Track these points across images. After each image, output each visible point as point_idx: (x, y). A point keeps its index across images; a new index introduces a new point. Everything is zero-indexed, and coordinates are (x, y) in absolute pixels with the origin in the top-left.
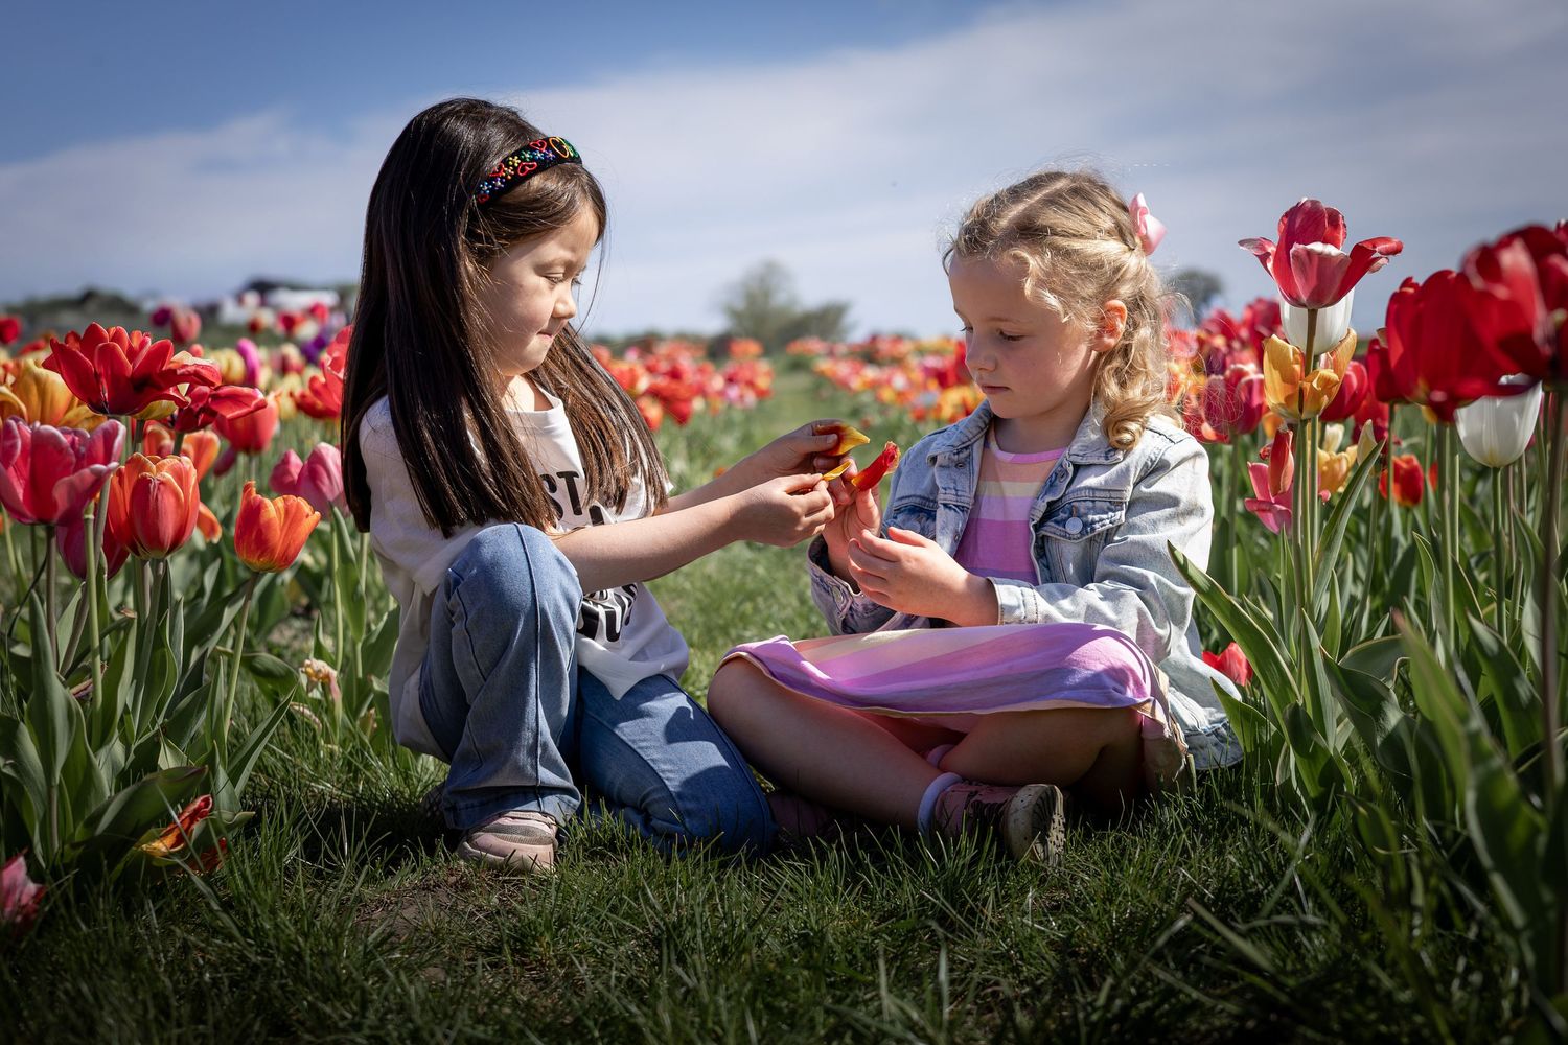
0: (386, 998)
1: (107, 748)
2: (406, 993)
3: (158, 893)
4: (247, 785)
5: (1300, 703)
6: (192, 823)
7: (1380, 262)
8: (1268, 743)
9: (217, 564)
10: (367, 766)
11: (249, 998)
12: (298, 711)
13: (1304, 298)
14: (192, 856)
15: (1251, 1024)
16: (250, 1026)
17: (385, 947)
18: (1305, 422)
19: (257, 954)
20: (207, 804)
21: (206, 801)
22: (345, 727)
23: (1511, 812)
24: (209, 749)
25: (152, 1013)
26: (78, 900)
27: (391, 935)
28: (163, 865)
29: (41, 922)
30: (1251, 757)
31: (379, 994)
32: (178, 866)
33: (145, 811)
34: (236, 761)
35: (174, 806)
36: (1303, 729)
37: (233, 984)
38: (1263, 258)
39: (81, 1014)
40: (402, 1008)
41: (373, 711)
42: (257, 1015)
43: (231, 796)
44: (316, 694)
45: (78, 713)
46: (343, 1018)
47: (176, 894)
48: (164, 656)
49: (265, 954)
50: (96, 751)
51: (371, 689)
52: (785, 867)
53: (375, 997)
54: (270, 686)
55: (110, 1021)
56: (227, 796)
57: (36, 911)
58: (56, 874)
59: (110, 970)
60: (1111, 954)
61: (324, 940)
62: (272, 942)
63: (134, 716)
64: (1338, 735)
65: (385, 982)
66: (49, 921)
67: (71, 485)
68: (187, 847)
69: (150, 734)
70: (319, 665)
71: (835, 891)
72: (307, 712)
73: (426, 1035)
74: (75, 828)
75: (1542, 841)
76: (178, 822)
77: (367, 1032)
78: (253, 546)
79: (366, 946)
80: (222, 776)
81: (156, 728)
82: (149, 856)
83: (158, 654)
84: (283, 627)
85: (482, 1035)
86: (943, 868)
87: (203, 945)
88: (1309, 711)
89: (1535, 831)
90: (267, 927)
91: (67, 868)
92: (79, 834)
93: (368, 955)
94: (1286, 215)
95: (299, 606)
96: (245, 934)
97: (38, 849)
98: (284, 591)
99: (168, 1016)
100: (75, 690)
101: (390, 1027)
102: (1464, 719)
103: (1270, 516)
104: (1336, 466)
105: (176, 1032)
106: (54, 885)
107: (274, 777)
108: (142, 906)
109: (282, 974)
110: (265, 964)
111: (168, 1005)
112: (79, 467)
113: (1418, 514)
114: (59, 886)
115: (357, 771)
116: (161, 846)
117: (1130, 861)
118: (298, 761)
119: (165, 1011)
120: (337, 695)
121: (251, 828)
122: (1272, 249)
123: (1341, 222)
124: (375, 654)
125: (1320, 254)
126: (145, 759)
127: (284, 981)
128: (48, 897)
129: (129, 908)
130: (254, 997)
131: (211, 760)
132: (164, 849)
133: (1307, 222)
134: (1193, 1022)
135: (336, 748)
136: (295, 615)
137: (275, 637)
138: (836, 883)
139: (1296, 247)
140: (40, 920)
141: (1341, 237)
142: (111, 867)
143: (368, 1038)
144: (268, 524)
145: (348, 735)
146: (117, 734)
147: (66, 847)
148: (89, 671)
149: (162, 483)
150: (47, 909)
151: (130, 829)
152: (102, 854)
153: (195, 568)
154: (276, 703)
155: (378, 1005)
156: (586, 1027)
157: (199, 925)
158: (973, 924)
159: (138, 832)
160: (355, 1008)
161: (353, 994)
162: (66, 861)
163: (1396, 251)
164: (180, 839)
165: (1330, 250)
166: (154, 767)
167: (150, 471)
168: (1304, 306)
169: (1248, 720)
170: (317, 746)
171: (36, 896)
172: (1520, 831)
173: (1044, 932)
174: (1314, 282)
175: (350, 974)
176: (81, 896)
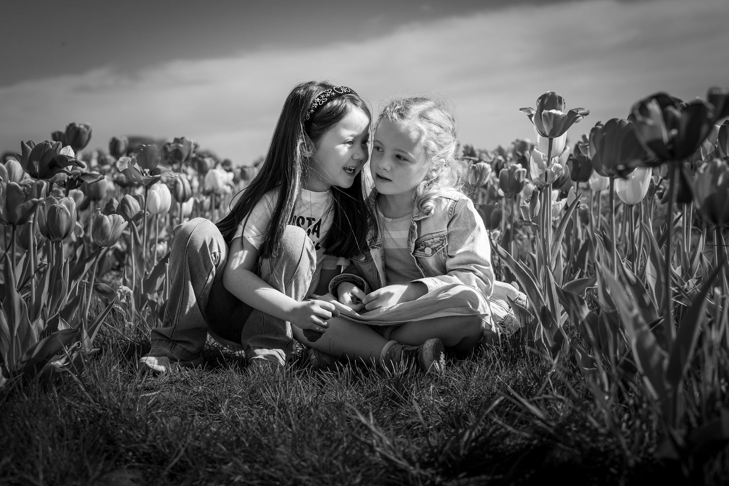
0: (156, 429)
1: (36, 321)
2: (165, 426)
3: (58, 383)
4: (95, 339)
5: (546, 305)
6: (72, 353)
7: (580, 118)
8: (531, 323)
9: (82, 247)
10: (145, 331)
11: (97, 428)
12: (116, 308)
13: (547, 134)
14: (73, 367)
15: (535, 442)
16: (98, 440)
17: (155, 407)
18: (547, 186)
19: (101, 410)
20: (79, 346)
21: (79, 344)
22: (135, 315)
23: (652, 350)
24: (80, 322)
25: (56, 435)
26: (24, 386)
27: (158, 402)
28: (60, 371)
29: (8, 395)
30: (525, 329)
31: (153, 427)
32: (67, 371)
33: (53, 348)
34: (91, 327)
35: (65, 346)
36: (547, 316)
37: (91, 422)
38: (530, 116)
39: (26, 434)
40: (163, 433)
41: (147, 308)
42: (101, 436)
43: (89, 343)
44: (124, 301)
45: (25, 305)
46: (138, 437)
47: (65, 384)
48: (61, 283)
49: (104, 409)
50: (32, 322)
51: (147, 299)
52: (325, 375)
53: (152, 429)
54: (104, 297)
55: (38, 437)
56: (87, 342)
57: (6, 390)
58: (15, 375)
59: (38, 415)
60: (468, 412)
61: (129, 403)
62: (106, 404)
63: (48, 308)
64: (561, 319)
65: (156, 422)
66: (11, 395)
67: (23, 208)
68: (71, 363)
69: (54, 316)
70: (125, 288)
71: (347, 385)
72: (120, 308)
73: (174, 445)
74: (23, 355)
75: (666, 362)
76: (67, 352)
77: (148, 443)
78: (99, 236)
79: (147, 406)
80: (85, 334)
81: (57, 313)
82: (54, 367)
83: (58, 281)
84: (108, 274)
85: (198, 445)
86: (393, 375)
87: (78, 405)
88: (549, 309)
89: (662, 358)
90: (105, 398)
91: (19, 372)
92: (24, 357)
93: (149, 410)
94: (540, 98)
95: (115, 265)
96: (95, 401)
97: (7, 364)
98: (109, 259)
99: (62, 436)
100: (23, 296)
101: (159, 441)
102: (631, 309)
103: (530, 227)
104: (557, 207)
105: (66, 443)
106: (14, 379)
107: (106, 335)
108: (51, 389)
109: (111, 418)
110: (104, 414)
111: (63, 431)
112: (26, 200)
113: (588, 228)
114: (16, 379)
115: (141, 333)
116: (59, 363)
117: (474, 372)
118: (116, 329)
119: (62, 434)
120: (133, 301)
121: (97, 356)
122: (534, 112)
123: (563, 101)
124: (149, 284)
125: (555, 114)
126: (52, 326)
127: (112, 421)
128: (11, 384)
129: (45, 389)
130: (99, 428)
131: (81, 326)
132: (60, 364)
133: (549, 101)
134: (507, 441)
135: (132, 324)
136: (113, 269)
137: (105, 278)
138: (347, 382)
139: (545, 111)
140: (7, 394)
141: (563, 108)
142: (38, 372)
143: (149, 446)
144: (106, 226)
145: (137, 318)
146: (40, 316)
147: (19, 363)
148: (29, 288)
149: (61, 208)
150: (11, 389)
151: (46, 356)
152: (35, 366)
153: (72, 249)
154: (107, 305)
155: (153, 432)
156: (242, 441)
157: (76, 397)
158: (407, 399)
159: (49, 357)
160: (143, 433)
161: (142, 427)
162: (19, 369)
163: (586, 114)
164: (67, 360)
165: (559, 113)
166: (56, 330)
167: (56, 203)
168: (547, 136)
169: (522, 313)
170: (124, 323)
171: (6, 384)
172: (655, 358)
173: (438, 403)
174: (551, 126)
175: (141, 418)
176: (25, 384)
